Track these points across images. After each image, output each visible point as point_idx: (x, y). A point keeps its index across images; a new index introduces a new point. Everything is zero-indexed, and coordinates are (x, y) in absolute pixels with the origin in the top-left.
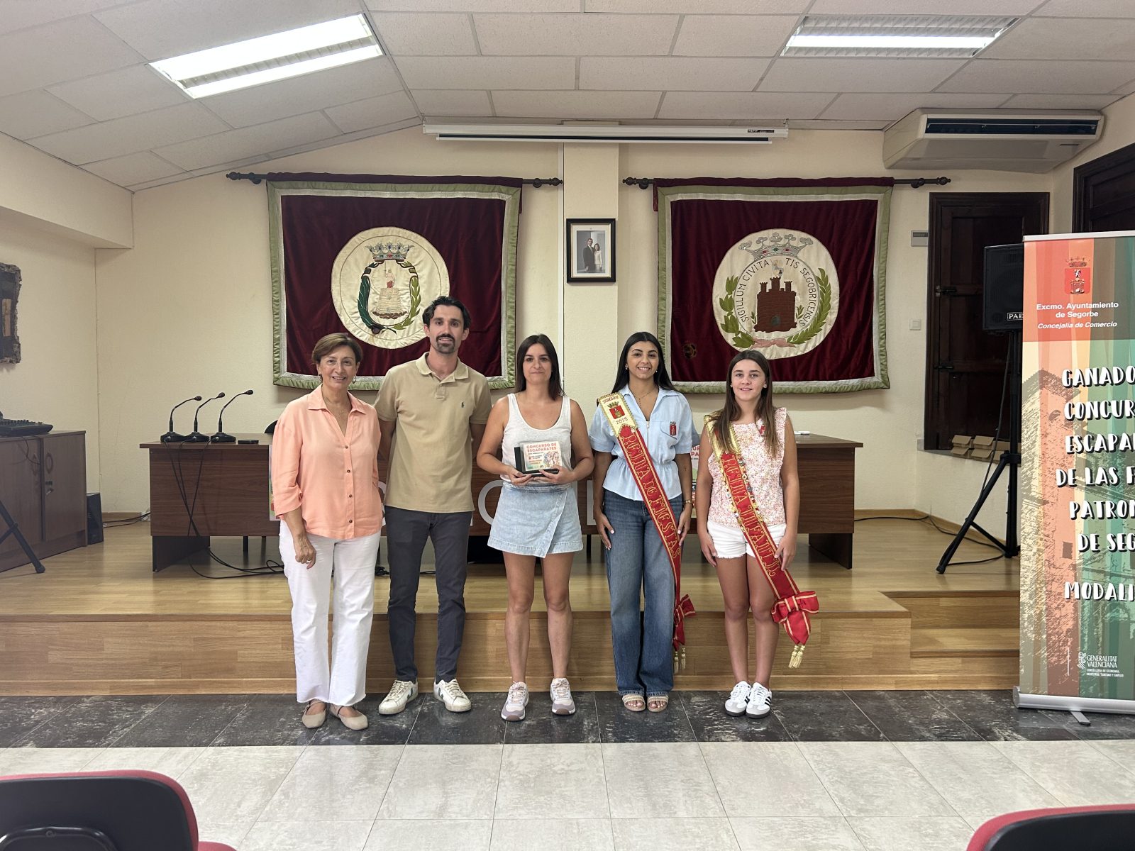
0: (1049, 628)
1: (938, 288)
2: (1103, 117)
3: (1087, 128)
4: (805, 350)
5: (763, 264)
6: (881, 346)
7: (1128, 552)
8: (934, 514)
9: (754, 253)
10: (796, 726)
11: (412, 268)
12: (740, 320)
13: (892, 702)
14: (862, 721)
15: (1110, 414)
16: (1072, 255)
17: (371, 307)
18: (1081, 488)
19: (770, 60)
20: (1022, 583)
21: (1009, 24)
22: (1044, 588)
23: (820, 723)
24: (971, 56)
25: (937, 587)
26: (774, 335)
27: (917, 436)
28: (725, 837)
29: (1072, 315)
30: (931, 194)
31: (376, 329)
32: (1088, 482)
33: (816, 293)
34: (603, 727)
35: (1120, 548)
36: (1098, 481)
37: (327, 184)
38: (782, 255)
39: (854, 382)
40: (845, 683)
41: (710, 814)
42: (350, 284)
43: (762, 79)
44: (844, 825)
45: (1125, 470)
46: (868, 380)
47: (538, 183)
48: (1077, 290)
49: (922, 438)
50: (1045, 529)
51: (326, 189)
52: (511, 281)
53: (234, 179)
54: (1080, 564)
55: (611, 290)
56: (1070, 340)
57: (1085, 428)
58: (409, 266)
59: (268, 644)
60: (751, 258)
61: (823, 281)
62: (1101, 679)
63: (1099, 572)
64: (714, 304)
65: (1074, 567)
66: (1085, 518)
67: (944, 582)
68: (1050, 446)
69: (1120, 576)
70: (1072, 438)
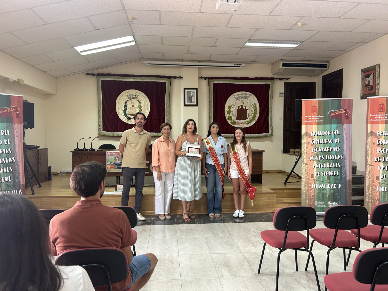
0: (308, 195)
1: (286, 108)
2: (328, 63)
3: (324, 66)
4: (250, 125)
5: (238, 101)
6: (271, 124)
7: (326, 176)
8: (285, 171)
9: (236, 98)
10: (247, 220)
11: (140, 102)
12: (232, 117)
13: (271, 215)
14: (263, 218)
15: (322, 143)
16: (313, 104)
17: (127, 112)
18: (315, 161)
19: (240, 48)
20: (302, 184)
21: (301, 42)
22: (307, 186)
23: (253, 219)
24: (292, 49)
25: (284, 188)
26: (242, 121)
27: (281, 149)
28: (231, 239)
29: (313, 118)
30: (285, 82)
31: (129, 119)
32: (317, 159)
33: (253, 109)
34: (200, 221)
35: (325, 175)
36: (319, 159)
37: (114, 77)
38: (244, 99)
39: (264, 134)
40: (260, 211)
41: (227, 235)
42: (121, 106)
43: (238, 52)
44: (258, 237)
45: (325, 156)
46: (267, 134)
47: (175, 78)
48: (314, 112)
49: (282, 150)
50: (307, 171)
51: (114, 78)
52: (168, 105)
53: (87, 75)
54: (315, 179)
55: (196, 108)
56: (313, 124)
57: (316, 146)
58: (138, 100)
59: (111, 203)
60: (235, 100)
61: (255, 106)
62: (321, 207)
63: (320, 181)
64: (225, 112)
65: (314, 180)
66: (316, 168)
67: (286, 186)
68: (308, 150)
69: (325, 182)
70: (313, 148)
